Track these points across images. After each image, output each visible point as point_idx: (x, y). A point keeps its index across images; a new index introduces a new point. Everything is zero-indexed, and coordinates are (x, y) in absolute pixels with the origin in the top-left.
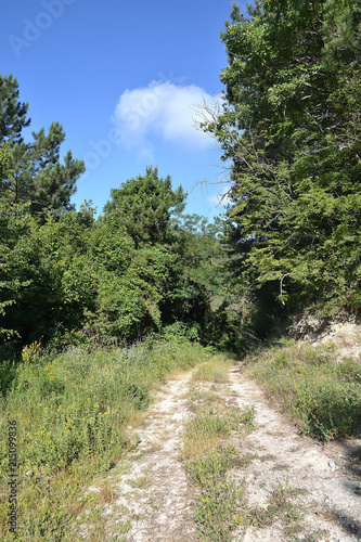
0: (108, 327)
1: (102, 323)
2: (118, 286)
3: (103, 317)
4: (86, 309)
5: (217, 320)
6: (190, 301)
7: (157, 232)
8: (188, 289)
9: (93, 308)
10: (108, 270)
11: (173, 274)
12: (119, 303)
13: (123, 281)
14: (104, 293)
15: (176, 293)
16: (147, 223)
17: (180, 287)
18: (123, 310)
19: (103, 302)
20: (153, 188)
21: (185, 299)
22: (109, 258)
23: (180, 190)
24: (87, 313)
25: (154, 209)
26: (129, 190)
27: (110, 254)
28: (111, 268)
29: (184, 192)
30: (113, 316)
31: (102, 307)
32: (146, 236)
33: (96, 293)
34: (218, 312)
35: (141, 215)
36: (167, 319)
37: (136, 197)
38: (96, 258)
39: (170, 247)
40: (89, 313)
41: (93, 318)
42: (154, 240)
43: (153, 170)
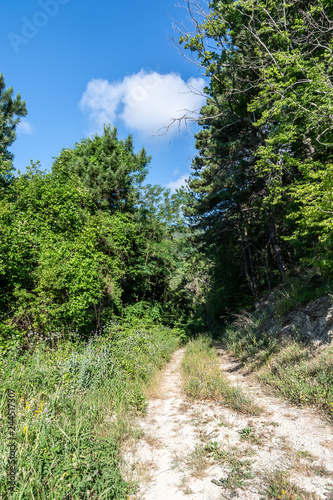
0: (52, 312)
1: (44, 308)
2: (68, 254)
3: (45, 298)
4: (17, 286)
5: (177, 299)
6: (153, 278)
7: (117, 197)
8: (150, 265)
9: (29, 284)
10: (55, 232)
11: (135, 247)
12: (70, 278)
13: (76, 246)
14: (47, 262)
15: (138, 269)
16: (105, 187)
17: (141, 263)
18: (75, 287)
19: (45, 275)
20: (112, 148)
21: (147, 276)
22: (56, 214)
23: (143, 153)
24: (20, 293)
25: (114, 169)
26: (84, 151)
27: (57, 208)
28: (57, 230)
29: (147, 155)
30: (61, 296)
31: (43, 282)
32: (105, 203)
33: (36, 265)
34: (177, 290)
35: (99, 178)
36: (127, 299)
37: (93, 159)
38: (38, 215)
39: (132, 216)
40: (24, 293)
41: (27, 300)
42: (112, 208)
43: (112, 130)
